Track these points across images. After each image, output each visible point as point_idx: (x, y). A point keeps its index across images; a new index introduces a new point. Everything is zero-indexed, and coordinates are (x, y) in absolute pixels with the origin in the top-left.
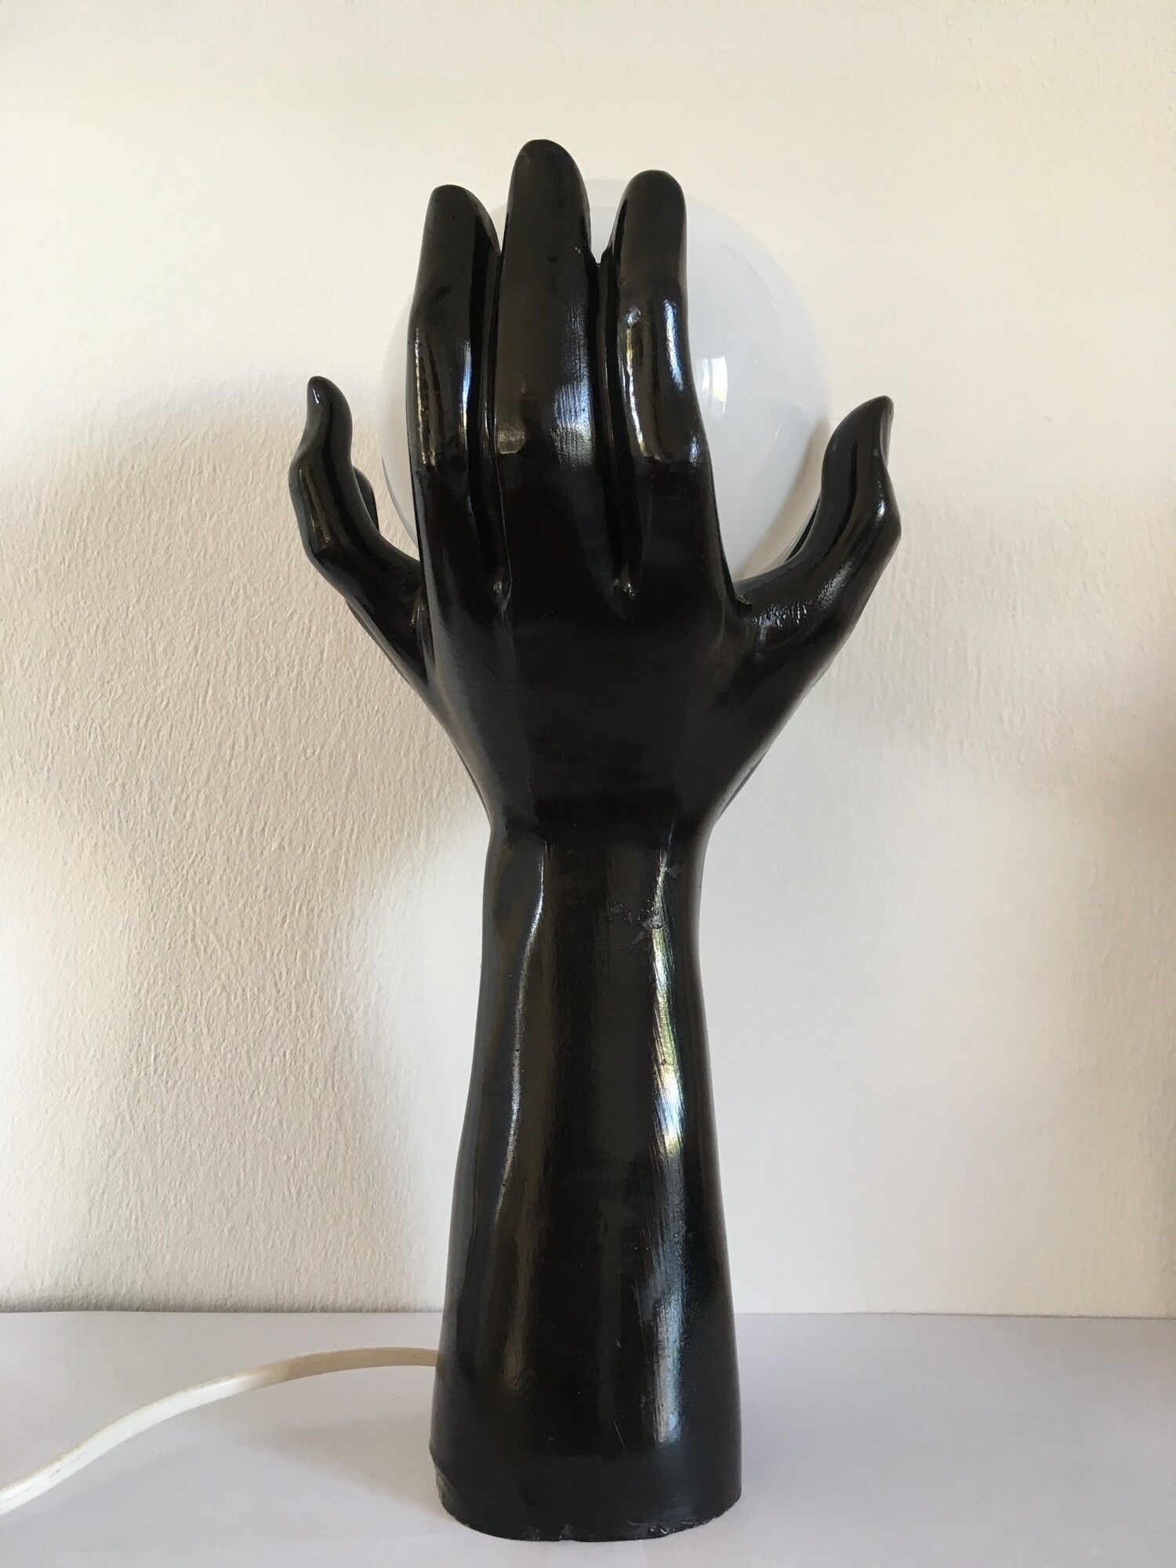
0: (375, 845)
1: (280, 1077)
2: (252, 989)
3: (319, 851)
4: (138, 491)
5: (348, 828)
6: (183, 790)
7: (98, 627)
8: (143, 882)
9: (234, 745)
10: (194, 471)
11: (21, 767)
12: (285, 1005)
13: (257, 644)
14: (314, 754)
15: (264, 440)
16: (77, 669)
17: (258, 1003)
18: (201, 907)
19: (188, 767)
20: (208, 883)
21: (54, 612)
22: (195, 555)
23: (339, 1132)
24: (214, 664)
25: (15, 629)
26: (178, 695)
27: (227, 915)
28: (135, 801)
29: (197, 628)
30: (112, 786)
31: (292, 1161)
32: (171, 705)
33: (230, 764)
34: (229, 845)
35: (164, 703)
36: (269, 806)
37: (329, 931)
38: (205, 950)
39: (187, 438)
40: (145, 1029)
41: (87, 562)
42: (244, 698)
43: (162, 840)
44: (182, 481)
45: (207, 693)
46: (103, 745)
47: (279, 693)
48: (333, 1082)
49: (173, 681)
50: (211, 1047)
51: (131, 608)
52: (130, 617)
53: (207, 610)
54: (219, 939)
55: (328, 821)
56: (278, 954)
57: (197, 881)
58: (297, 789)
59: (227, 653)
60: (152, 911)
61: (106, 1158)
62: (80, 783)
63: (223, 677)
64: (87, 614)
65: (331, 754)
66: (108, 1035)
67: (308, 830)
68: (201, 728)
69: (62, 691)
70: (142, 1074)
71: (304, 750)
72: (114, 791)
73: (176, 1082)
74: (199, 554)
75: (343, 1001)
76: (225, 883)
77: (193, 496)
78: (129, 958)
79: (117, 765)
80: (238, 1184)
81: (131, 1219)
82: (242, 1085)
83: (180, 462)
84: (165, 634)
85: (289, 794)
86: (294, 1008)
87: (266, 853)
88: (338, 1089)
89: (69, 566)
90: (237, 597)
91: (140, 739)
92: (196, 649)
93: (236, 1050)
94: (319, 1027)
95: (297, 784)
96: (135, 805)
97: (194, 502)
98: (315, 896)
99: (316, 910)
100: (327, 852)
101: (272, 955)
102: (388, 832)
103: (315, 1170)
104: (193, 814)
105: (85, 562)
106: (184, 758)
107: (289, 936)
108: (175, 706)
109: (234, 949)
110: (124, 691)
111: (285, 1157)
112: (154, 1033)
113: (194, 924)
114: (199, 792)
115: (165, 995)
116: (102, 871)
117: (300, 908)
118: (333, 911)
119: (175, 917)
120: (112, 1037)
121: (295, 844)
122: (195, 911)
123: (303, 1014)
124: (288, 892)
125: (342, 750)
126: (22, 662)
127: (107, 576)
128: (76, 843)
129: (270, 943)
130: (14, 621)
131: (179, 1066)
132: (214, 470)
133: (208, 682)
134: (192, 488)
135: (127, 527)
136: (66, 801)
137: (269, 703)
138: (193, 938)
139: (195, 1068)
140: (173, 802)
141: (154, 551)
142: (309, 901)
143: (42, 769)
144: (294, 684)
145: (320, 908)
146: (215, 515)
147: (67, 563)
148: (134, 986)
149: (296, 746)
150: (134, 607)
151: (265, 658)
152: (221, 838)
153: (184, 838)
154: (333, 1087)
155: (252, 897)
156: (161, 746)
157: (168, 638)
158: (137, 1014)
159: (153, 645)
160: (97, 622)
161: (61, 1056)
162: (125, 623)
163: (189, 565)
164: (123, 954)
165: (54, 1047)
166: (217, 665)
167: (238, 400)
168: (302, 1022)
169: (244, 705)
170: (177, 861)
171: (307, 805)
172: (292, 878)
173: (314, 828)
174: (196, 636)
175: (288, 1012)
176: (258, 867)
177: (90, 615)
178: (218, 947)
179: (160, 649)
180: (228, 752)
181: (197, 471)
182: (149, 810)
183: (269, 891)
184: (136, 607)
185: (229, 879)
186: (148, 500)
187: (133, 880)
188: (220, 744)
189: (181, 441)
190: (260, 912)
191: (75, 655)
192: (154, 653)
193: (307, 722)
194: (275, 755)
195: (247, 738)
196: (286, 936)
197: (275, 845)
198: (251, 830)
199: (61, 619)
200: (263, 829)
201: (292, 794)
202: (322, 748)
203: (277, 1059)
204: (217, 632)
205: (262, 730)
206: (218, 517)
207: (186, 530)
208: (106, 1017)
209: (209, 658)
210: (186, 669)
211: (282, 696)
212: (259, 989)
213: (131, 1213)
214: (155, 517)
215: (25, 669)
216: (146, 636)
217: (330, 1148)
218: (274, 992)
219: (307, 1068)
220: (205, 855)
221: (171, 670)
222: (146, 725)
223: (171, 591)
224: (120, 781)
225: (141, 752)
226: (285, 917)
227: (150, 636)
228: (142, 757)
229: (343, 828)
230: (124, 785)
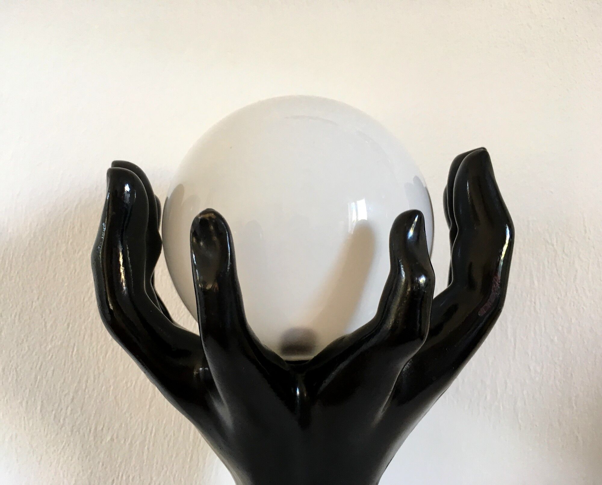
0: (165, 438)
3: (133, 442)
4: (40, 239)
5: (150, 428)
6: (59, 405)
9: (87, 380)
19: (62, 392)
22: (69, 273)
24: (78, 334)
26: (58, 351)
29: (69, 313)
30: (21, 403)
32: (54, 357)
33: (85, 391)
42: (93, 354)
52: (34, 307)
55: (139, 424)
64: (11, 305)
65: (141, 386)
67: (127, 430)
71: (126, 383)
72: (22, 405)
74: (71, 274)
79: (24, 391)
87: (104, 443)
91: (36, 378)
92: (68, 325)
95: (122, 403)
99: (131, 477)
100: (138, 443)
110: (29, 349)
117: (122, 475)
118: (140, 477)
121: (120, 438)
124: (115, 465)
133: (75, 344)
140: (54, 412)
141: (47, 271)
152: (79, 433)
155: (95, 468)
159: (46, 323)
160: (16, 310)
162: (31, 311)
171: (127, 415)
172: (118, 458)
173: (131, 428)
176: (99, 450)
177: (12, 305)
181: (72, 227)
183: (105, 466)
184: (37, 302)
189: (63, 211)
195: (95, 376)
197: (109, 438)
198: (96, 429)
200: (102, 429)
202: (136, 382)
204: (80, 316)
205: (103, 371)
209: (75, 330)
210: (62, 337)
214: (48, 252)
220: (70, 443)
221: (54, 338)
222: (40, 369)
223: (56, 293)
224: (25, 400)
225: (37, 383)
226: (113, 480)
227: (44, 318)
228: (38, 387)
229: (147, 428)
230: (27, 403)
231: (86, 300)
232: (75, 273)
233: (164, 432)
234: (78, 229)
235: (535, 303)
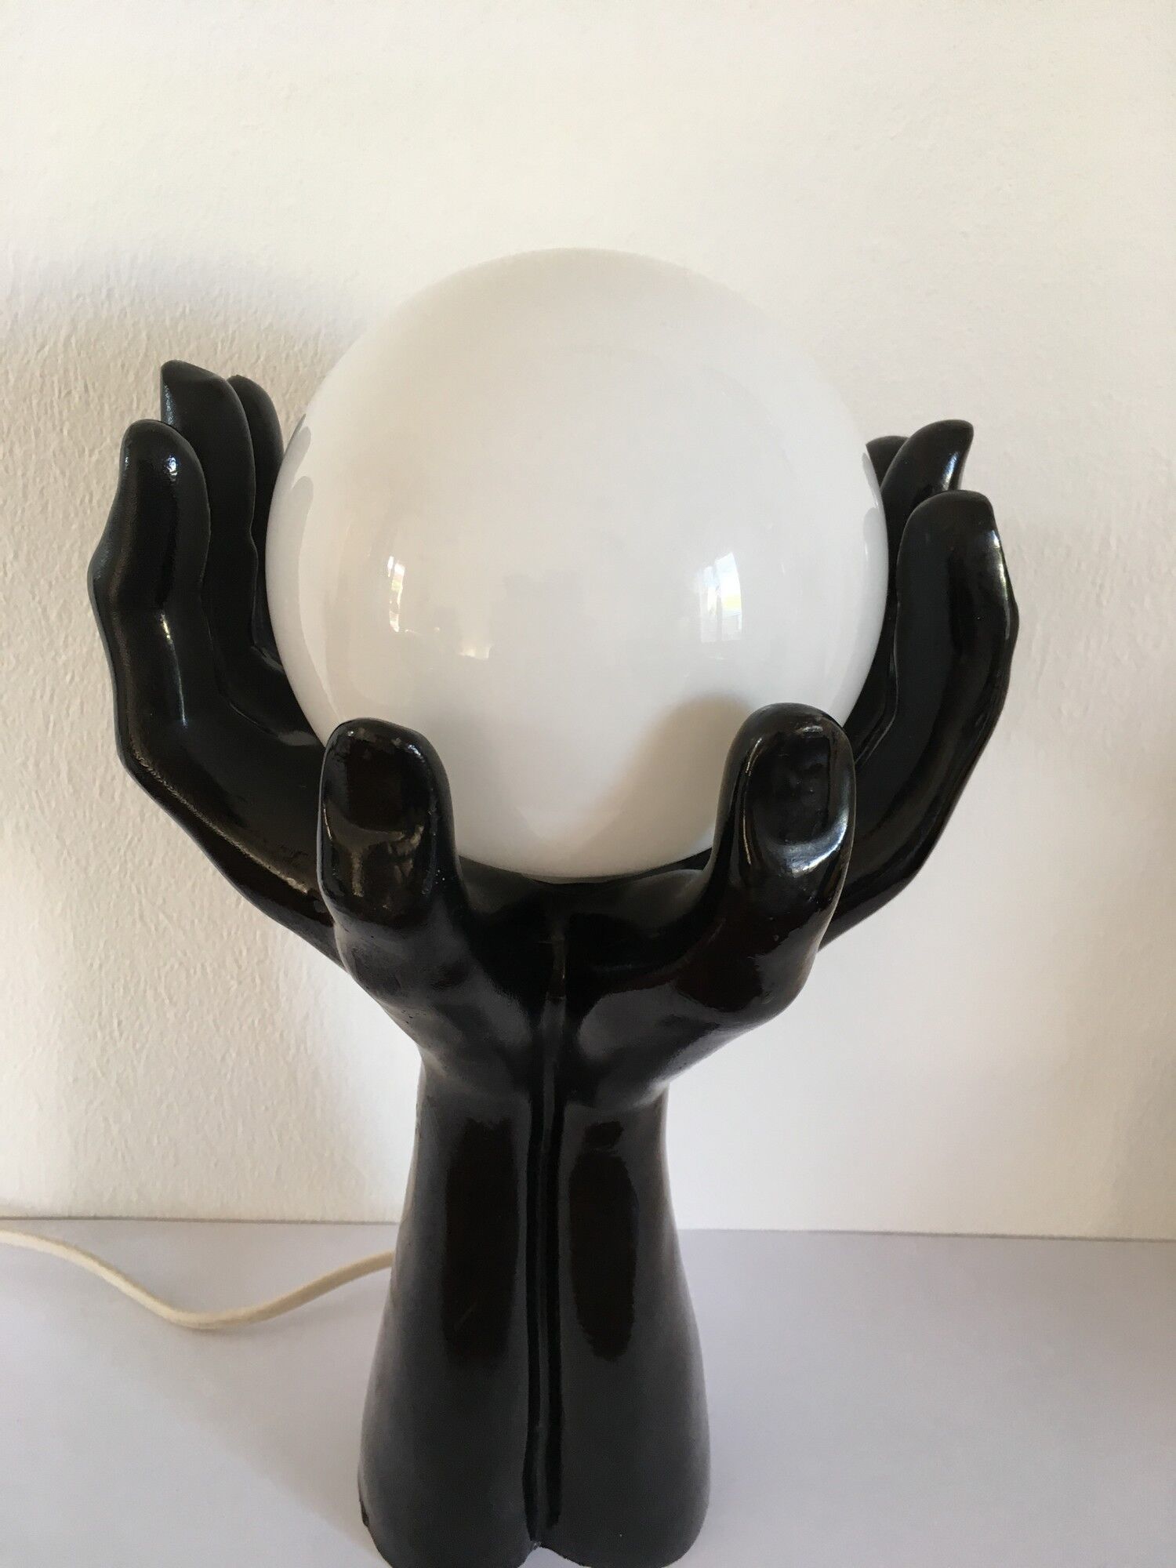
1: (250, 1042)
2: (211, 965)
8: (78, 862)
10: (60, 392)
12: (248, 979)
15: (147, 349)
17: (219, 977)
18: (146, 889)
20: (150, 865)
23: (315, 1088)
27: (175, 895)
28: (53, 781)
35: (68, 677)
38: (156, 929)
39: (43, 347)
40: (104, 998)
44: (46, 404)
48: (305, 1047)
49: (74, 652)
50: (175, 1015)
51: (9, 565)
54: (170, 918)
57: (137, 863)
60: (92, 890)
66: (66, 1004)
70: (108, 1038)
73: (143, 1046)
77: (62, 424)
78: (75, 935)
84: (56, 598)
86: (258, 981)
88: (311, 1054)
93: (202, 1019)
94: (286, 999)
97: (65, 432)
104: (122, 795)
106: (103, 737)
108: (82, 680)
109: (187, 928)
111: (263, 1108)
113: (140, 904)
115: (119, 969)
119: (118, 897)
120: (70, 1005)
122: (139, 892)
123: (268, 987)
134: (61, 413)
138: (141, 917)
146: (96, 451)
148: (84, 961)
150: (12, 564)
154: (306, 1051)
156: (72, 724)
157: (61, 601)
158: (92, 986)
163: (72, 515)
167: (104, 292)
168: (269, 995)
170: (112, 843)
178: (169, 926)
179: (53, 615)
182: (71, 791)
192: (47, 619)
206: (100, 452)
208: (60, 987)
212: (219, 964)
217: (308, 1101)
218: (235, 967)
219: (277, 1035)
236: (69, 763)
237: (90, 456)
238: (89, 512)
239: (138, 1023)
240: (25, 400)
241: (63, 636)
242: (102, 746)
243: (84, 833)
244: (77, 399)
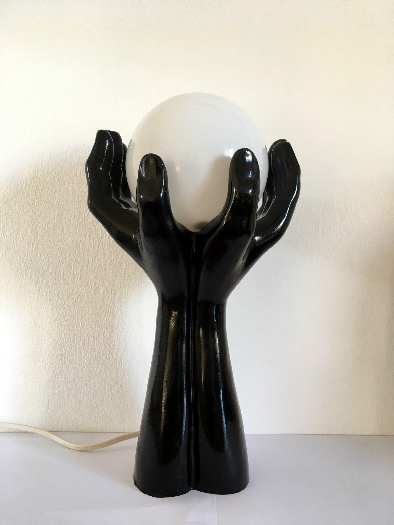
1: (105, 362)
2: (96, 336)
3: (116, 293)
4: (57, 180)
6: (73, 274)
7: (46, 223)
8: (62, 303)
9: (89, 260)
11: (23, 268)
12: (106, 340)
13: (95, 228)
14: (114, 263)
16: (40, 237)
17: (98, 340)
18: (80, 310)
19: (75, 267)
20: (82, 303)
21: (32, 219)
23: (124, 379)
25: (20, 224)
26: (71, 244)
27: (88, 313)
28: (59, 278)
29: (76, 223)
30: (52, 273)
31: (110, 388)
32: (69, 248)
33: (88, 266)
34: (88, 291)
35: (67, 248)
36: (100, 279)
37: (119, 318)
38: (81, 324)
40: (64, 348)
41: (42, 203)
42: (91, 246)
43: (67, 290)
44: (71, 177)
45: (80, 244)
46: (48, 261)
47: (102, 244)
48: (121, 364)
49: (69, 240)
50: (84, 353)
51: (56, 217)
52: (56, 220)
53: (79, 217)
54: (86, 321)
55: (118, 283)
56: (104, 325)
57: (78, 302)
58: (109, 273)
59: (86, 232)
60: (65, 312)
61: (53, 387)
62: (41, 272)
63: (85, 239)
64: (42, 219)
65: (119, 263)
66: (52, 350)
67: (112, 286)
68: (78, 255)
69: (35, 244)
70: (63, 362)
71: (111, 261)
72: (52, 274)
73: (73, 364)
75: (124, 339)
76: (87, 303)
78: (58, 327)
79: (53, 267)
80: (93, 395)
81: (61, 406)
82: (93, 365)
83: (70, 171)
84: (67, 226)
85: (106, 275)
86: (109, 341)
87: (99, 294)
88: (123, 366)
89: (36, 204)
90: (89, 214)
91: (59, 259)
92: (76, 230)
93: (92, 354)
94: (117, 347)
95: (108, 272)
96: (59, 279)
97: (74, 183)
98: (115, 307)
100: (118, 293)
101: (102, 325)
102: (137, 287)
103: (117, 391)
104: (77, 281)
105: (41, 203)
106: (74, 264)
107: (107, 319)
109: (90, 324)
110: (54, 244)
111: (107, 387)
112: (66, 349)
113: (78, 316)
114: (78, 275)
115: (69, 337)
116: (49, 300)
117: (110, 311)
118: (120, 311)
119: (72, 314)
120: (54, 350)
121: (108, 291)
122: (78, 312)
123: (112, 343)
124: (107, 305)
125: (122, 262)
126: (22, 235)
127: (48, 208)
128: (41, 291)
129: (101, 322)
130: (20, 222)
131: (74, 360)
132: (81, 173)
133: (80, 240)
134: (74, 179)
135: (54, 192)
136: (38, 278)
137: (99, 247)
138: (78, 320)
139: (79, 360)
140: (70, 278)
141: (62, 199)
142: (113, 309)
143: (30, 268)
144: (107, 241)
145: (117, 310)
146: (81, 188)
147: (35, 203)
148: (60, 335)
149: (108, 260)
151: (98, 233)
152: (85, 289)
153: (74, 290)
154: (122, 366)
155: (95, 307)
156: (66, 261)
157: (68, 227)
158: (61, 343)
159: (63, 229)
160: (45, 222)
161: (38, 356)
162: (54, 222)
163: (74, 204)
164: (56, 325)
165: (36, 354)
166: (83, 235)
167: (88, 151)
168: (112, 346)
169: (92, 248)
170: (72, 296)
171: (112, 279)
172: (108, 301)
173: (114, 286)
174: (76, 226)
175: (107, 342)
176: (97, 298)
177: (43, 220)
178: (85, 323)
179: (65, 231)
180: (87, 262)
181: (75, 174)
182: (63, 281)
183: (101, 305)
184: (58, 217)
185: (88, 302)
186: (60, 183)
187: (59, 302)
188: (84, 260)
189: (70, 164)
190: (98, 312)
191: (39, 232)
192: (63, 231)
193: (111, 253)
194: (102, 263)
195: (93, 258)
196: (106, 319)
197: (102, 291)
198: (95, 286)
199: (34, 221)
200: (98, 286)
201: (107, 275)
202: (116, 261)
203: (104, 358)
204: (83, 225)
205: (98, 255)
207: (72, 192)
208: (52, 344)
209: (80, 233)
210: (73, 237)
211: (104, 245)
212: (98, 336)
213: (61, 404)
214: (62, 189)
215: (23, 237)
216: (61, 226)
217: (121, 384)
218: (103, 336)
219: (113, 360)
220: (81, 294)
221: (69, 237)
222: (61, 254)
223: (68, 212)
224: (54, 272)
225: (60, 262)
226: (106, 313)
227: (62, 226)
228: (61, 264)
229: (123, 285)
230: (55, 273)
231: (86, 215)
232: (78, 200)
233: (133, 287)
234: (79, 175)
235: (334, 214)
236: (64, 272)
237: (80, 189)
238: (78, 203)
239: (73, 356)
240: (66, 176)
241: (67, 236)
242: (73, 267)
243: (65, 294)
244: (78, 175)
